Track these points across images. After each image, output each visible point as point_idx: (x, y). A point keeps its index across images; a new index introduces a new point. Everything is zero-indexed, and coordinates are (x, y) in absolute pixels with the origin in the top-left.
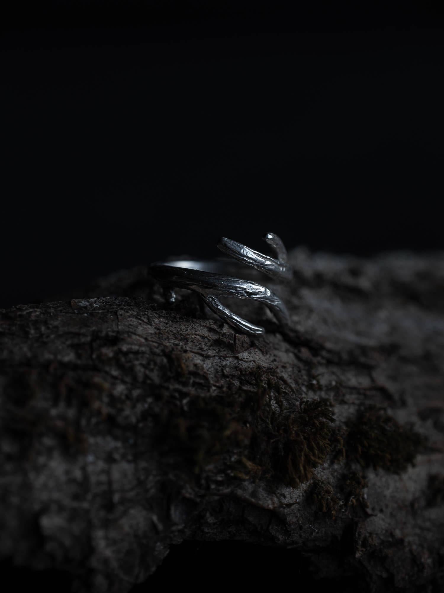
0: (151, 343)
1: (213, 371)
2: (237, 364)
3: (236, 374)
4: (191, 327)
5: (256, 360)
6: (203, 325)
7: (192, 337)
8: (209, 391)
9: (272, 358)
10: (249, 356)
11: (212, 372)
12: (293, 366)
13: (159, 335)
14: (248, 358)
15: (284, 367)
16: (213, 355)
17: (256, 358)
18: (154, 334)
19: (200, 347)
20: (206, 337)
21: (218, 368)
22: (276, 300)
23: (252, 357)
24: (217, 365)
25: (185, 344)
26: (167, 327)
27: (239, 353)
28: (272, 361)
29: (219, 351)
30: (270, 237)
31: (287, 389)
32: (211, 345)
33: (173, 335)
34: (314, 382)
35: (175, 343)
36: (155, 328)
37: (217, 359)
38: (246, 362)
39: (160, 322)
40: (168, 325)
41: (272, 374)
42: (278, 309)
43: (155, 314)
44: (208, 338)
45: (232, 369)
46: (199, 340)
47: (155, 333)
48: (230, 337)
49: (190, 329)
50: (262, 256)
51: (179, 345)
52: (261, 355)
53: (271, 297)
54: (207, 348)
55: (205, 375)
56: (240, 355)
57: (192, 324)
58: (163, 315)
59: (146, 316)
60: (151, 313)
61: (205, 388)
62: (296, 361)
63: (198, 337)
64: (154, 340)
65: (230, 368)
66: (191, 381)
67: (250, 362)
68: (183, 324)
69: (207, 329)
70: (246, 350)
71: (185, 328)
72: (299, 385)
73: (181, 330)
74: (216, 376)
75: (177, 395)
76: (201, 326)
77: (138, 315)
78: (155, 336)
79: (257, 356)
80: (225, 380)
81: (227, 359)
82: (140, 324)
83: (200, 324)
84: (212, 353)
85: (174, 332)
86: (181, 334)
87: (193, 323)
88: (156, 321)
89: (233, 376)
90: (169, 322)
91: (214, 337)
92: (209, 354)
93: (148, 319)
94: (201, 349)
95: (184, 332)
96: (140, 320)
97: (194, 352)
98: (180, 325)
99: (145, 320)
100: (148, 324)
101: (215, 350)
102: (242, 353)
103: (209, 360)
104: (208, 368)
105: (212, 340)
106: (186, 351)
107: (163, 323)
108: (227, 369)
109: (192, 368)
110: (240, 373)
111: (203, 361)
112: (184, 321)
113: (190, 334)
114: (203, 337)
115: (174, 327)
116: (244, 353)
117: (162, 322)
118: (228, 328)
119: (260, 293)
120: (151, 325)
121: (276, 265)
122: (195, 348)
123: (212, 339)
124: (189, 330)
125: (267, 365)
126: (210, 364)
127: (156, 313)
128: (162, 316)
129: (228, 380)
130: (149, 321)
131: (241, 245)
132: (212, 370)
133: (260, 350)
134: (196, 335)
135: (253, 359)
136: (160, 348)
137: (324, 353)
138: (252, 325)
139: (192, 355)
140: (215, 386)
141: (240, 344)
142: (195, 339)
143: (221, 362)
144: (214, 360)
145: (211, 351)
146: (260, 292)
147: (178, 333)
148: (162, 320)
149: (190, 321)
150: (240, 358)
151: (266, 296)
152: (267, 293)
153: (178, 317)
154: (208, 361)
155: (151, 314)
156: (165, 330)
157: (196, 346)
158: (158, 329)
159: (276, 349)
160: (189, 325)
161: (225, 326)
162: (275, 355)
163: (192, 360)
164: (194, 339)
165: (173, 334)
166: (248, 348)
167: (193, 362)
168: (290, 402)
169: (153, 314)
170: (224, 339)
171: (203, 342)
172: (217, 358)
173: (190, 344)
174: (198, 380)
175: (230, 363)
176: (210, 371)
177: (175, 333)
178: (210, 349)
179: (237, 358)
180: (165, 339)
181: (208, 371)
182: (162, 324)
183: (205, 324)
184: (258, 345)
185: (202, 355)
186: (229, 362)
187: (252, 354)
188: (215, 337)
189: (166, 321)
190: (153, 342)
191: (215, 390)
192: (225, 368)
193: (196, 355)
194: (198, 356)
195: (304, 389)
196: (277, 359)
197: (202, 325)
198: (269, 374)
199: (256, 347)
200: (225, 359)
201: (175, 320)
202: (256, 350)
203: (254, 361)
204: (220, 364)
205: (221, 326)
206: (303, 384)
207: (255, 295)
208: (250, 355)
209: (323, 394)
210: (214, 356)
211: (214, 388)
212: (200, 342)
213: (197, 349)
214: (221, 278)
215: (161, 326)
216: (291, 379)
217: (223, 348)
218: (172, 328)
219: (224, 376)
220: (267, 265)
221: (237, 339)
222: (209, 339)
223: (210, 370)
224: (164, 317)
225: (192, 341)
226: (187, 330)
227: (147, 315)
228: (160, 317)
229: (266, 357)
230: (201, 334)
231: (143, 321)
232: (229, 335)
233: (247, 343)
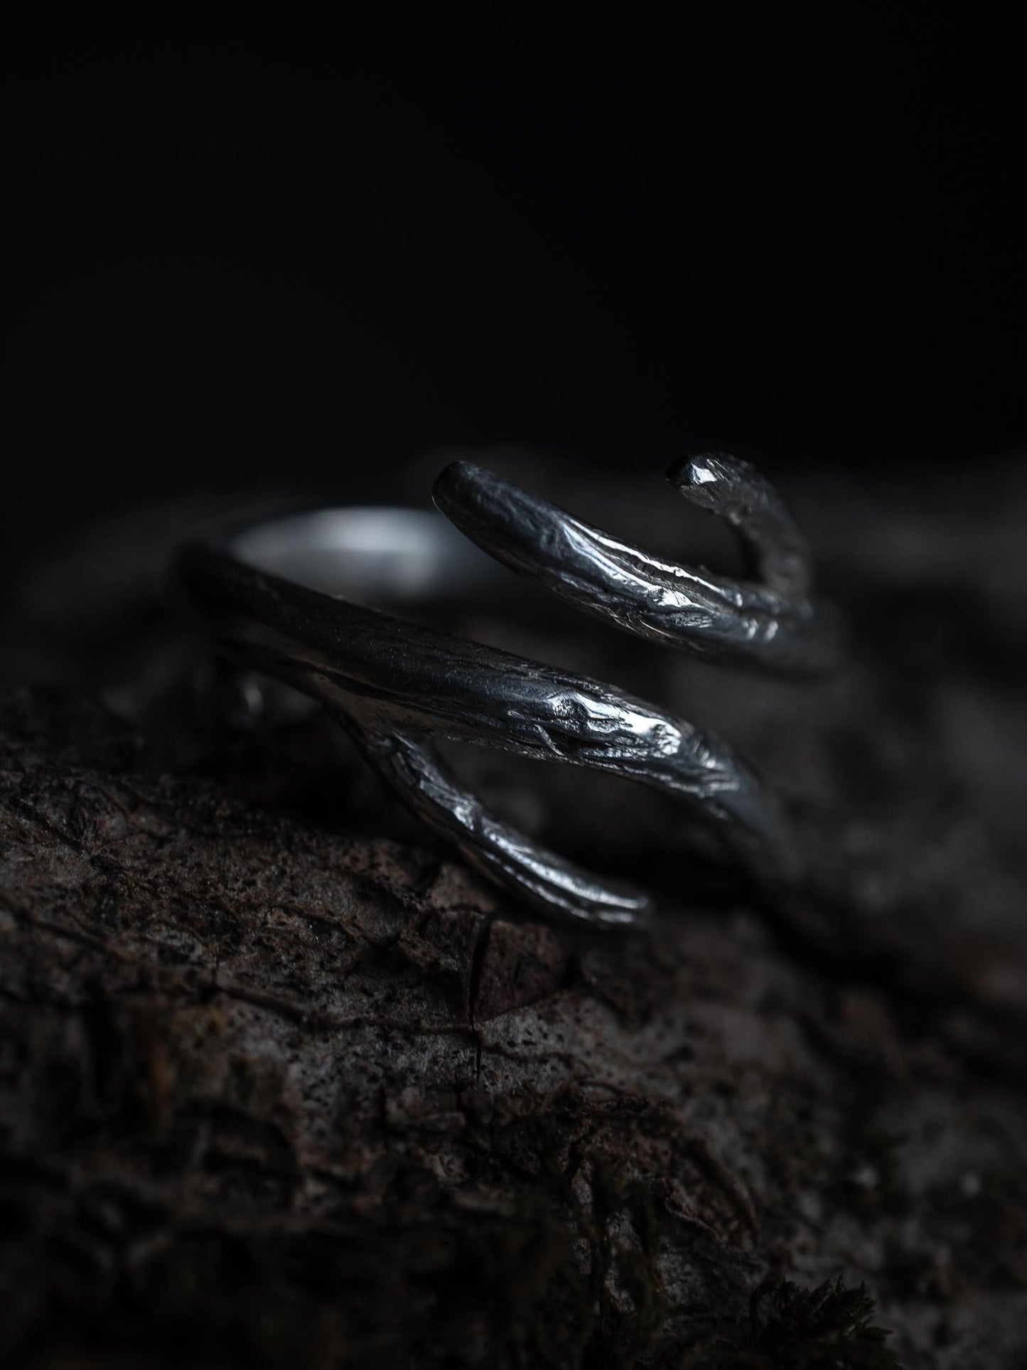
0: (45, 938)
1: (331, 1101)
2: (468, 1072)
3: (443, 1127)
4: (273, 868)
5: (576, 1051)
6: (338, 867)
7: (265, 923)
8: (285, 1203)
9: (671, 1043)
10: (540, 1029)
11: (326, 1104)
12: (785, 1082)
13: (100, 902)
14: (534, 1040)
15: (724, 1090)
16: (352, 1018)
17: (581, 1043)
18: (74, 891)
19: (291, 975)
20: (338, 926)
21: (365, 1083)
22: (713, 777)
23: (560, 1037)
24: (363, 1070)
25: (220, 957)
26: (158, 861)
27: (491, 1016)
28: (671, 1060)
29: (390, 999)
30: (704, 475)
31: (715, 1203)
32: (356, 968)
33: (174, 900)
34: (867, 1177)
35: (171, 947)
36: (93, 861)
37: (371, 1037)
38: (522, 1061)
39: (130, 832)
40: (167, 849)
41: (648, 1126)
42: (722, 815)
43: (113, 792)
44: (350, 930)
45: (434, 1093)
46: (297, 936)
47: (86, 888)
48: (458, 932)
49: (268, 879)
50: (646, 567)
51: (184, 959)
52: (610, 1029)
53: (680, 761)
54: (331, 979)
55: (278, 1121)
56: (492, 1029)
57: (285, 854)
58: (151, 799)
59: (66, 799)
60: (95, 784)
61: (271, 1184)
62: (804, 1061)
63: (295, 922)
64: (65, 922)
65: (429, 1088)
66: (201, 1146)
67: (543, 1060)
68: (241, 848)
69: (351, 887)
70: (531, 1002)
71: (244, 870)
72: (783, 1185)
73: (223, 879)
74: (339, 1128)
75: (112, 1216)
76: (325, 868)
77: (25, 793)
78: (82, 906)
79: (587, 1030)
80: (387, 1147)
81: (419, 1039)
82: (22, 835)
83: (325, 859)
84: (353, 1007)
85: (188, 887)
86: (216, 904)
87: (291, 852)
88: (112, 823)
89: (428, 1136)
90: (176, 833)
91: (381, 927)
92: (335, 1009)
93: (72, 814)
94: (298, 984)
95: (235, 893)
96: (28, 817)
97: (252, 1000)
98: (226, 854)
99: (53, 818)
100: (65, 840)
101: (369, 994)
102: (505, 1016)
103: (326, 1040)
104: (311, 1081)
105: (362, 942)
106: (207, 994)
107: (144, 837)
108: (410, 1095)
109: (215, 1085)
110: (462, 1120)
111: (294, 1044)
112: (246, 835)
113: (260, 905)
114: (321, 925)
115: (190, 862)
116: (518, 1019)
117: (142, 831)
118: (460, 888)
119: (621, 740)
120: (76, 847)
121: (723, 614)
122: (264, 975)
123: (365, 938)
124: (259, 884)
125: (634, 1075)
126: (329, 1060)
127: (121, 788)
128: (147, 804)
129: (401, 1147)
130: (69, 825)
131: (539, 508)
132: (328, 1095)
133: (609, 1004)
134: (288, 911)
135: (558, 1047)
136: (84, 968)
137: (962, 1027)
138: (579, 881)
139: (241, 1014)
140: (322, 1176)
141: (509, 969)
142: (277, 934)
143: (386, 1052)
144: (349, 1044)
145: (346, 999)
146: (621, 733)
147: (206, 891)
148: (143, 820)
149: (279, 841)
150: (489, 1039)
151: (657, 755)
152: (661, 743)
153: (224, 811)
154: (320, 1044)
155: (94, 789)
156: (145, 872)
157: (276, 966)
158: (107, 868)
159: (705, 994)
160: (269, 858)
161: (443, 877)
162: (693, 1029)
163: (231, 1041)
164: (270, 931)
165: (176, 895)
166: (544, 994)
167: (236, 1051)
168: (716, 1272)
169: (102, 792)
170: (414, 947)
171: (316, 947)
172: (370, 1032)
173: (246, 954)
174: (231, 1145)
175: (434, 1061)
176: (318, 1100)
177: (188, 895)
178: (342, 989)
179: (474, 1040)
180: (126, 924)
181: (307, 1096)
182: (136, 841)
183: (347, 860)
184: (594, 980)
185: (292, 1016)
186: (427, 1057)
187: (562, 1021)
188: (383, 929)
189: (164, 830)
190: (60, 933)
191: (318, 1199)
192: (399, 1092)
193: (263, 1014)
194: (269, 1018)
195: (810, 1206)
196: (700, 1046)
197: (332, 861)
198: (633, 1126)
199: (588, 990)
200: (413, 1043)
201: (206, 829)
202: (589, 1003)
203: (567, 1060)
204: (377, 1064)
205: (428, 877)
206: (806, 1183)
207: (603, 747)
208: (545, 1028)
209: (911, 1233)
210: (357, 1024)
211: (313, 1188)
212: (302, 949)
213: (277, 984)
214: (437, 653)
215: (127, 851)
216: (748, 1151)
217: (411, 987)
218: (182, 865)
219: (382, 1129)
220: (670, 610)
221: (496, 945)
222: (349, 939)
223: (319, 1092)
224: (157, 808)
225: (258, 942)
226: (252, 883)
227: (69, 791)
228: (135, 805)
229: (636, 1039)
230: (317, 905)
231: (41, 820)
232: (453, 924)
233: (546, 967)
